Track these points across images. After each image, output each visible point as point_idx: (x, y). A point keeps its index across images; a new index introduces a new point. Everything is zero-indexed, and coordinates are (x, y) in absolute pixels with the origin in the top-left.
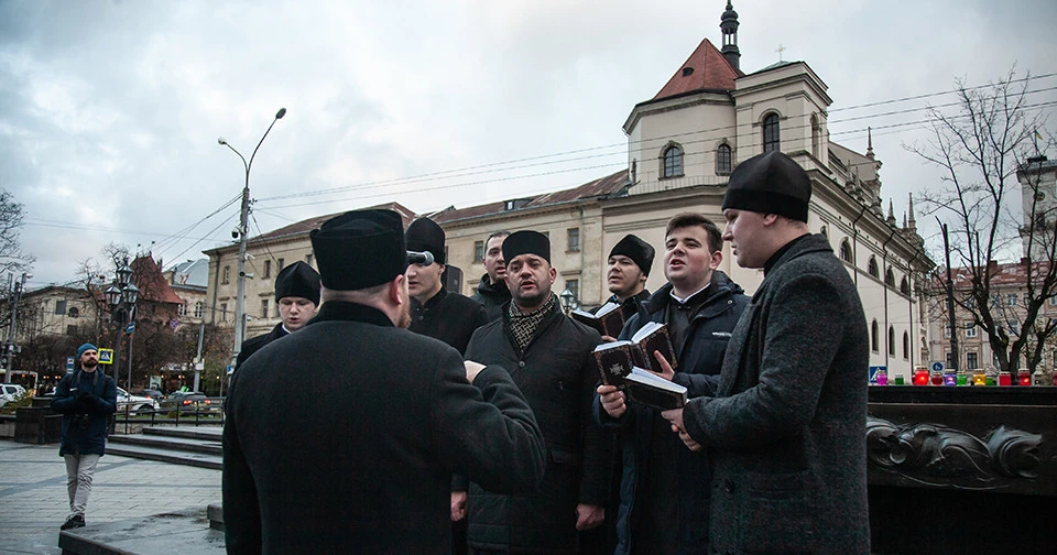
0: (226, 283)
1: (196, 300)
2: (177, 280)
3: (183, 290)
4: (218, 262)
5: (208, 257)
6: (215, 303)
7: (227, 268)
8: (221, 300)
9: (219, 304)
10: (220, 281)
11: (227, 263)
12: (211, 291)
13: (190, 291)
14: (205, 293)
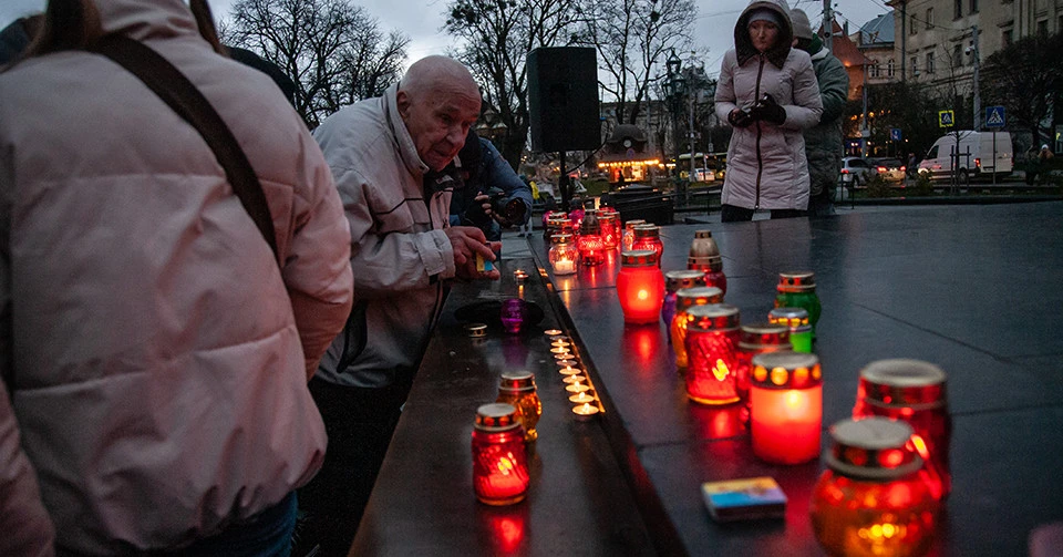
0: (913, 33)
1: (888, 58)
2: (867, 40)
3: (873, 49)
4: (903, 13)
5: (891, 9)
6: (904, 58)
7: (913, 16)
8: (910, 53)
9: (908, 58)
10: (908, 31)
11: (912, 12)
12: (898, 44)
13: (880, 49)
14: (892, 48)
